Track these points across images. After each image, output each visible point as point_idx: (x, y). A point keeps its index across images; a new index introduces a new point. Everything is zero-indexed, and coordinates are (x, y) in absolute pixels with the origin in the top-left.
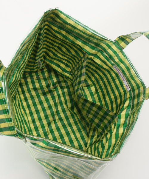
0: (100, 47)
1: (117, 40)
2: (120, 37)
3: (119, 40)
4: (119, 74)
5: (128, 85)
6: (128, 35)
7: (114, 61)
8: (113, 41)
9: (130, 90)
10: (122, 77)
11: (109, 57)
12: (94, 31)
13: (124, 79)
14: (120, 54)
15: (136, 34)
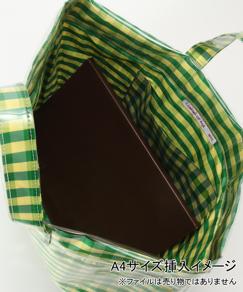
0: (160, 67)
1: (190, 52)
2: (195, 46)
3: (194, 52)
4: (194, 115)
5: (211, 134)
6: (209, 42)
7: (186, 91)
8: (184, 54)
9: (217, 142)
10: (199, 121)
11: (176, 84)
12: (150, 36)
13: (204, 123)
14: (197, 79)
15: (223, 37)
